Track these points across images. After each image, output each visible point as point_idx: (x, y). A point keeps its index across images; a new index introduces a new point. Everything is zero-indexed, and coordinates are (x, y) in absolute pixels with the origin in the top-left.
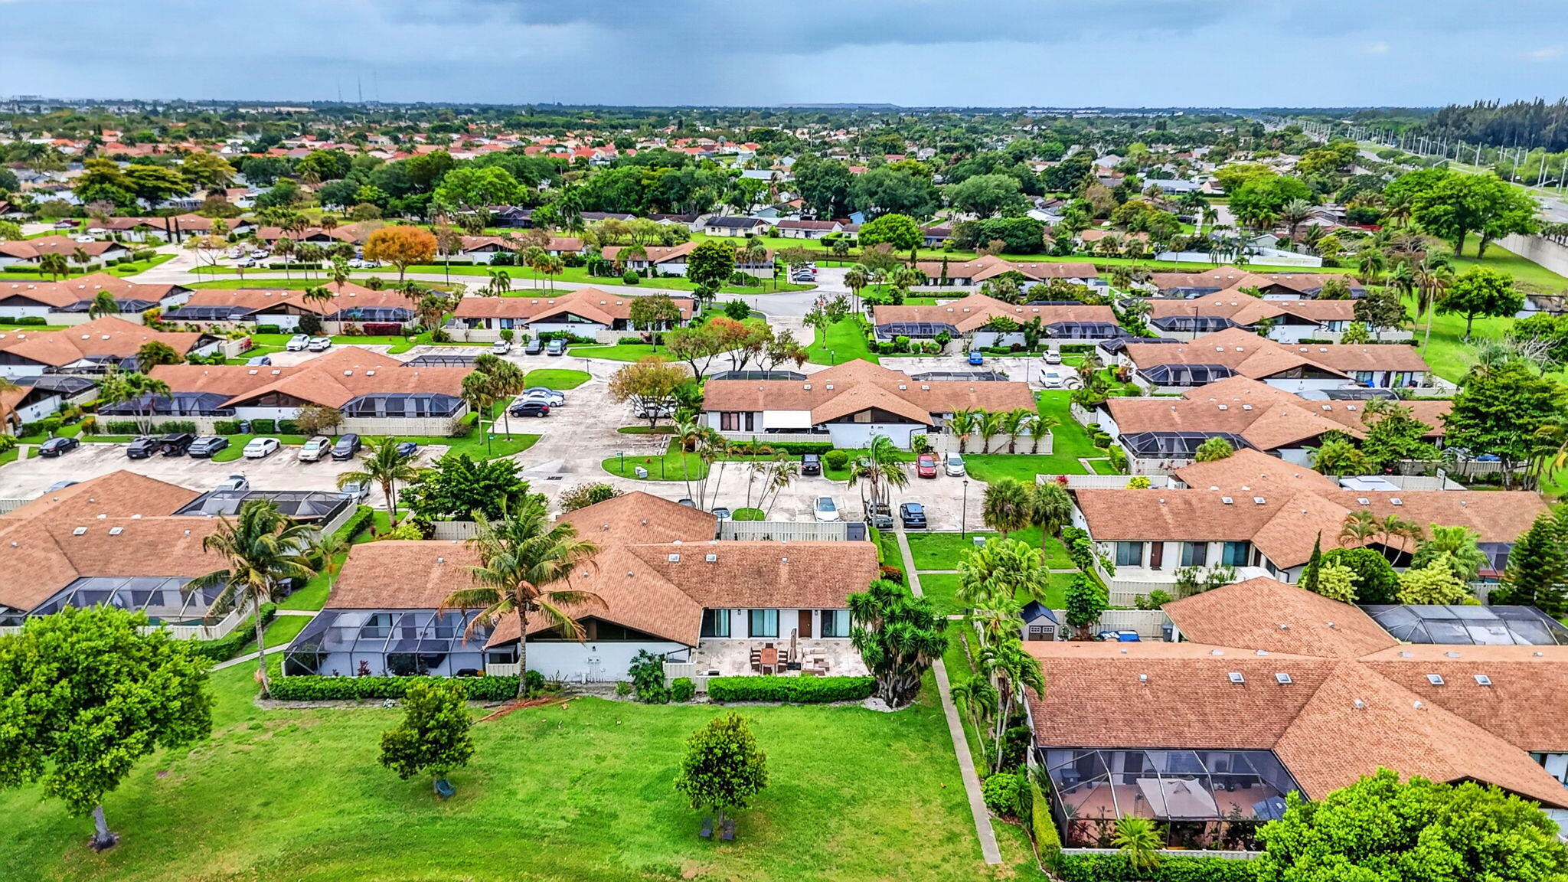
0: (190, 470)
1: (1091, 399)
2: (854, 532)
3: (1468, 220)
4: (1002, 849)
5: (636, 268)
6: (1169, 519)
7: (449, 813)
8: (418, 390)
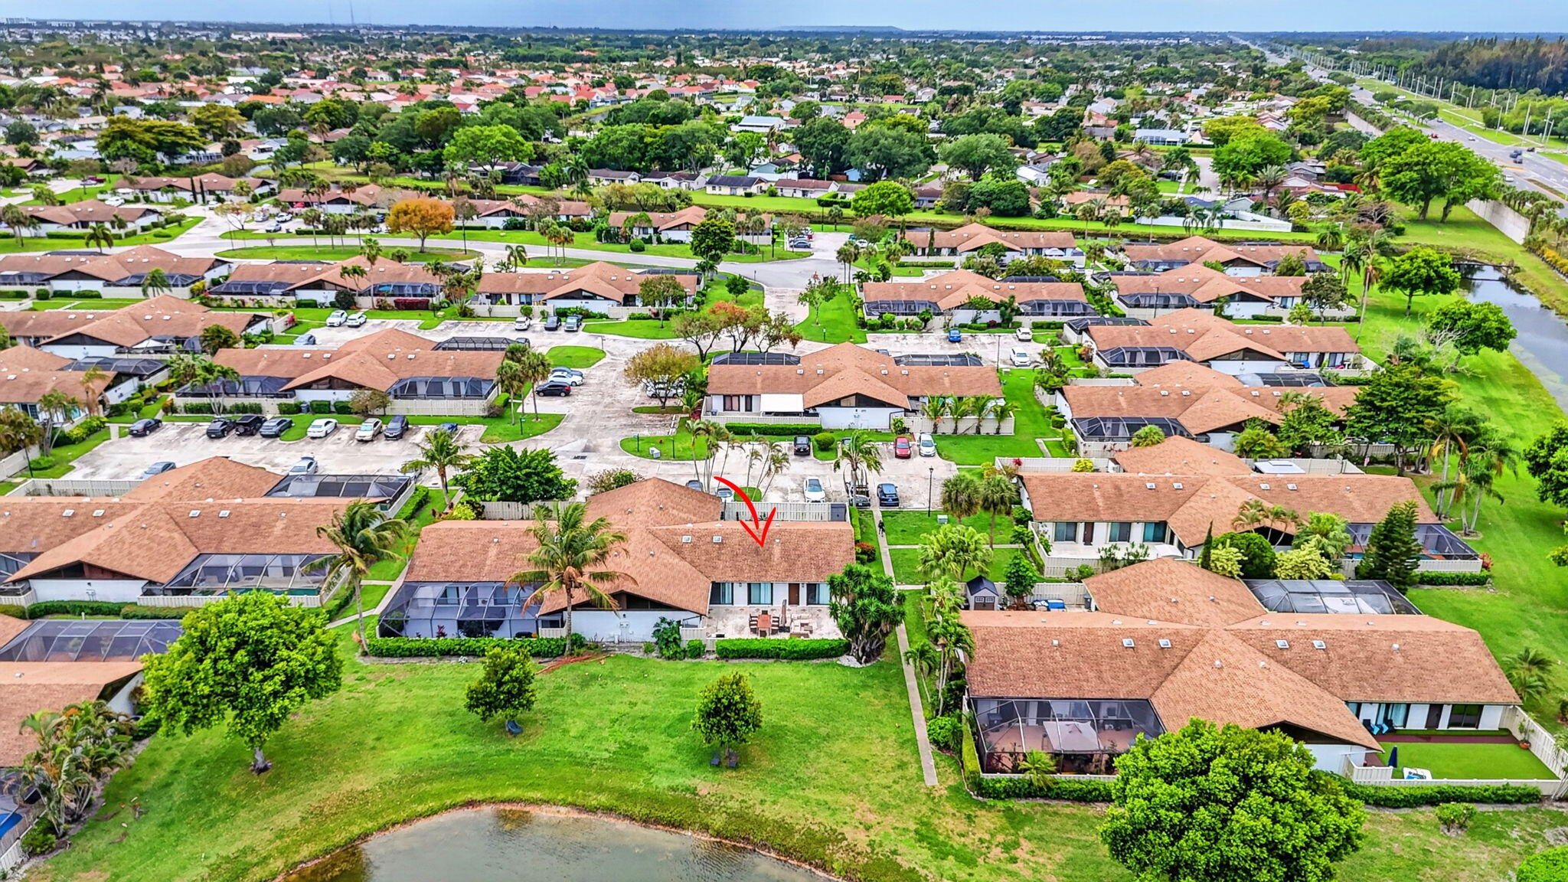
0: (264, 449)
1: (1051, 383)
2: (837, 512)
3: (1432, 187)
4: (938, 774)
5: (642, 236)
6: (1100, 502)
7: (518, 746)
8: (455, 374)
